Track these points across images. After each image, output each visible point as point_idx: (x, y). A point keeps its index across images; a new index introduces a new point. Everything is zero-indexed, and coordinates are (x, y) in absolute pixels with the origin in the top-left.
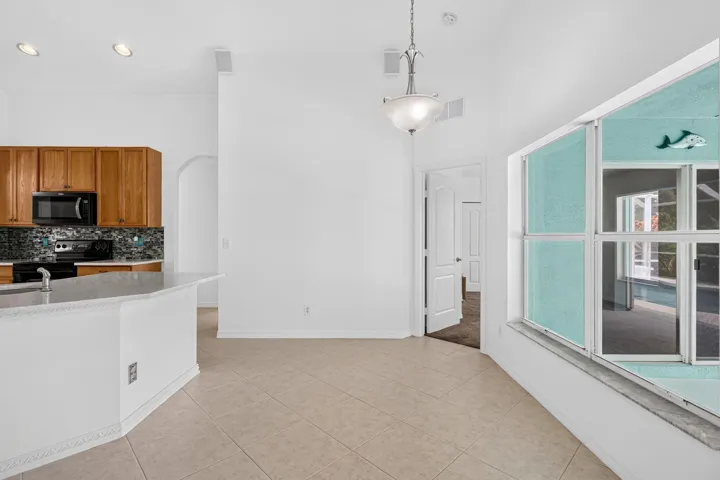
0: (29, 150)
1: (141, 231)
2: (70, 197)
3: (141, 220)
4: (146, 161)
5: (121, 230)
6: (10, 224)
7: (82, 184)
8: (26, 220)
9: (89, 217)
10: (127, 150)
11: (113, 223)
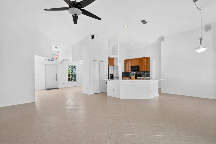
0: (130, 60)
1: (146, 72)
2: (136, 67)
3: (146, 70)
4: (147, 59)
5: (143, 72)
6: (127, 71)
7: (137, 64)
8: (130, 71)
9: (138, 70)
10: (144, 58)
11: (142, 71)
